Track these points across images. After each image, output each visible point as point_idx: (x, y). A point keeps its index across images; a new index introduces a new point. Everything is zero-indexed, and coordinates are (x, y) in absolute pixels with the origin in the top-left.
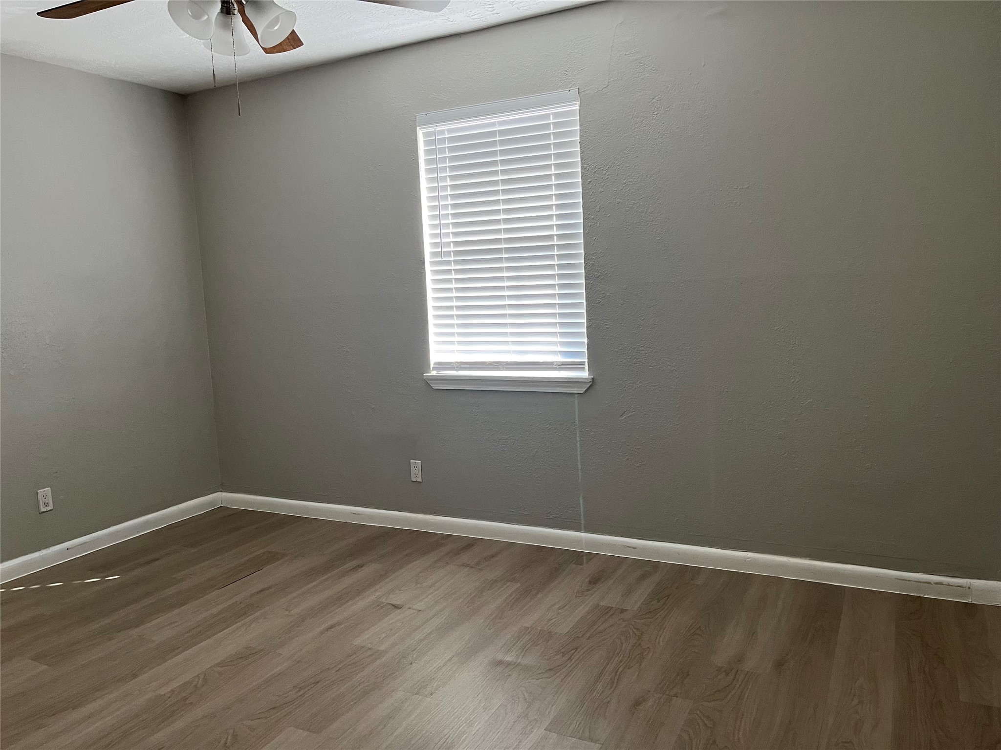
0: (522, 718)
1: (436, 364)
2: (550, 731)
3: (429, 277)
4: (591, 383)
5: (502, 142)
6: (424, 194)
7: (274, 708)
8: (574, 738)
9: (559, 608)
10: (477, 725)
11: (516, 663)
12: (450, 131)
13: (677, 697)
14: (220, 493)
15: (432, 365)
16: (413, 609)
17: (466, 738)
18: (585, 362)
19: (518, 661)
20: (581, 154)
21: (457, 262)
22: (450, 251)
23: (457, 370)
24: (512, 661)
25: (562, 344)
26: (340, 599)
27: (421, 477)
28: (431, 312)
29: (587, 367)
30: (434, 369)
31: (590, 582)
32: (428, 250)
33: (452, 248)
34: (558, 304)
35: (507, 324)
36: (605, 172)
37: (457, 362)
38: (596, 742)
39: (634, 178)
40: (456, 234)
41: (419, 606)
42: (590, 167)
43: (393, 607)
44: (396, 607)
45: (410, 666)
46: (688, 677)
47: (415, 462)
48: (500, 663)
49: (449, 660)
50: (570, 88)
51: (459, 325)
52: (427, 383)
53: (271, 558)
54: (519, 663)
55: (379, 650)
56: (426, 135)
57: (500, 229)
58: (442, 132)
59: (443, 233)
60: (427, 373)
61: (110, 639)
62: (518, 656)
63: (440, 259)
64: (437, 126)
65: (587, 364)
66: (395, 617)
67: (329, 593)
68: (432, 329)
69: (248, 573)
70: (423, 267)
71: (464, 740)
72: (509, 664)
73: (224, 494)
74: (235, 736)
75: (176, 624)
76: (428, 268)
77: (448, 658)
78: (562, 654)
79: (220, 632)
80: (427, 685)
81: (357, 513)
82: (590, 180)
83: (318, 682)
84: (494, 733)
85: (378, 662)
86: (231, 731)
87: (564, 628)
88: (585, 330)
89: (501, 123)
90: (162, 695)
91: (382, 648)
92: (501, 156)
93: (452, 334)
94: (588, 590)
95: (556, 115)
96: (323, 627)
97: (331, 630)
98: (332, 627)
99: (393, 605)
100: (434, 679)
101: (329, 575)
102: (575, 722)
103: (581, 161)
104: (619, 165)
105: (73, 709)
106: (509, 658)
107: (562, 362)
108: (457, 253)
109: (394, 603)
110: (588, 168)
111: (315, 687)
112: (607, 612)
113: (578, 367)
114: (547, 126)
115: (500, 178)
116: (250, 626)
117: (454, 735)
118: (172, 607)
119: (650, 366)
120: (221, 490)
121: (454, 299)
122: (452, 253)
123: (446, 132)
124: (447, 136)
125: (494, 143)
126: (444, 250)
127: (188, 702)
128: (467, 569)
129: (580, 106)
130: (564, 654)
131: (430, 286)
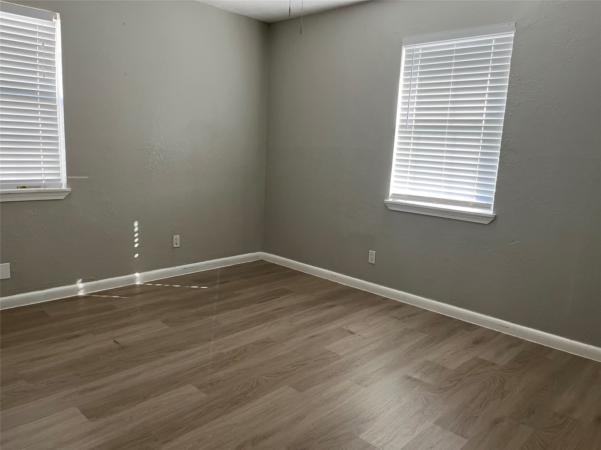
0: (419, 413)
1: (393, 194)
2: (436, 424)
3: (396, 140)
4: (493, 219)
5: (457, 57)
6: (401, 88)
7: (279, 373)
8: (452, 432)
9: (451, 354)
10: (392, 410)
11: (420, 380)
12: (423, 49)
13: (524, 424)
14: (262, 252)
15: (390, 195)
16: (361, 336)
17: (384, 415)
18: (491, 204)
19: (421, 379)
20: (511, 67)
21: (415, 132)
22: (412, 125)
23: (406, 200)
24: (418, 378)
25: (477, 191)
26: (320, 322)
27: (374, 261)
28: (394, 162)
29: (492, 208)
30: (391, 197)
31: (474, 343)
32: (398, 123)
33: (414, 124)
34: (479, 165)
35: (442, 174)
36: (526, 80)
37: (406, 195)
38: (466, 438)
39: (547, 85)
40: (417, 115)
41: (365, 335)
42: (516, 76)
43: (349, 333)
44: (352, 333)
45: (356, 368)
46: (534, 414)
47: (372, 252)
48: (410, 378)
49: (380, 369)
50: (510, 22)
51: (411, 172)
52: (386, 205)
53: (285, 292)
54: (422, 381)
55: (339, 355)
56: (407, 51)
57: (447, 114)
58: (418, 50)
59: (409, 114)
60: (387, 199)
61: (200, 319)
62: (421, 377)
63: (405, 130)
64: (415, 45)
65: (493, 206)
66: (350, 339)
67: (314, 317)
68: (393, 173)
69: (273, 298)
70: (394, 134)
71: (382, 417)
72: (415, 380)
73: (264, 253)
74: (257, 383)
75: (233, 318)
76: (397, 135)
77: (379, 368)
78: (449, 382)
79: (255, 326)
80: (365, 381)
81: (334, 275)
82: (514, 85)
83: (304, 365)
84: (402, 416)
85: (338, 361)
86: (256, 380)
87: (453, 367)
88: (495, 184)
89: (458, 45)
90: (223, 353)
91: (341, 354)
92: (455, 66)
93: (406, 177)
94: (471, 347)
95: (497, 40)
96: (309, 335)
97: (313, 338)
98: (314, 336)
99: (350, 332)
100: (369, 378)
101: (316, 307)
102: (453, 423)
103: (510, 72)
104: (537, 76)
105: (179, 351)
106: (416, 376)
107: (476, 203)
108: (416, 127)
109: (350, 330)
110: (514, 76)
111: (301, 367)
112: (483, 362)
113: (487, 207)
114: (490, 48)
115: (452, 80)
116: (270, 326)
117: (377, 412)
118: (232, 308)
119: (538, 212)
120: (262, 250)
121: (410, 156)
122: (413, 127)
123: (421, 49)
124: (421, 52)
125: (451, 58)
126: (408, 124)
127: (235, 359)
128: (396, 320)
129: (515, 35)
130: (451, 382)
131: (396, 146)
